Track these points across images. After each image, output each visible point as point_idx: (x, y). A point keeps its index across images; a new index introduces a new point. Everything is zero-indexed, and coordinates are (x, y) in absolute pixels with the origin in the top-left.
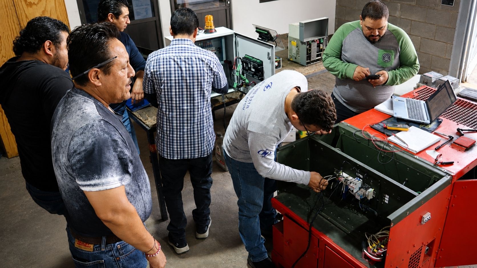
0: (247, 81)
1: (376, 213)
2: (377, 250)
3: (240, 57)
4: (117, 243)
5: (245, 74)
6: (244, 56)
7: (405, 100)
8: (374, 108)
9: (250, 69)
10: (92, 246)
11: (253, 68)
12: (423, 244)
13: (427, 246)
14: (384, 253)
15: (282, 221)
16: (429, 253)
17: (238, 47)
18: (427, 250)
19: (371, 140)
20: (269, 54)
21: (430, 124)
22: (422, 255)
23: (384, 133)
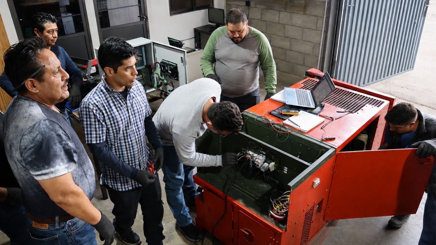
0: (165, 81)
1: (277, 182)
2: (281, 210)
3: (158, 61)
4: (68, 221)
5: (163, 76)
6: (161, 61)
7: (295, 90)
8: (270, 98)
9: (167, 71)
10: (47, 225)
11: (170, 71)
12: (315, 203)
13: (318, 204)
14: (286, 213)
15: (202, 193)
16: (319, 210)
17: (156, 53)
18: (318, 208)
19: (270, 123)
20: (182, 58)
21: (315, 108)
22: (315, 212)
23: (280, 118)
